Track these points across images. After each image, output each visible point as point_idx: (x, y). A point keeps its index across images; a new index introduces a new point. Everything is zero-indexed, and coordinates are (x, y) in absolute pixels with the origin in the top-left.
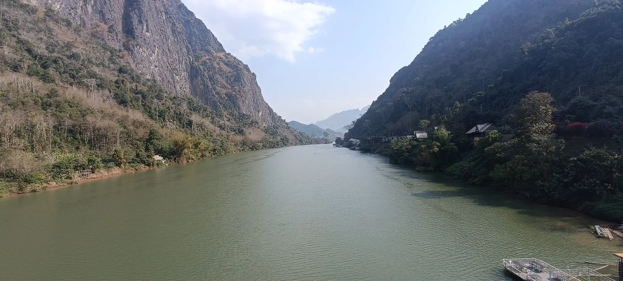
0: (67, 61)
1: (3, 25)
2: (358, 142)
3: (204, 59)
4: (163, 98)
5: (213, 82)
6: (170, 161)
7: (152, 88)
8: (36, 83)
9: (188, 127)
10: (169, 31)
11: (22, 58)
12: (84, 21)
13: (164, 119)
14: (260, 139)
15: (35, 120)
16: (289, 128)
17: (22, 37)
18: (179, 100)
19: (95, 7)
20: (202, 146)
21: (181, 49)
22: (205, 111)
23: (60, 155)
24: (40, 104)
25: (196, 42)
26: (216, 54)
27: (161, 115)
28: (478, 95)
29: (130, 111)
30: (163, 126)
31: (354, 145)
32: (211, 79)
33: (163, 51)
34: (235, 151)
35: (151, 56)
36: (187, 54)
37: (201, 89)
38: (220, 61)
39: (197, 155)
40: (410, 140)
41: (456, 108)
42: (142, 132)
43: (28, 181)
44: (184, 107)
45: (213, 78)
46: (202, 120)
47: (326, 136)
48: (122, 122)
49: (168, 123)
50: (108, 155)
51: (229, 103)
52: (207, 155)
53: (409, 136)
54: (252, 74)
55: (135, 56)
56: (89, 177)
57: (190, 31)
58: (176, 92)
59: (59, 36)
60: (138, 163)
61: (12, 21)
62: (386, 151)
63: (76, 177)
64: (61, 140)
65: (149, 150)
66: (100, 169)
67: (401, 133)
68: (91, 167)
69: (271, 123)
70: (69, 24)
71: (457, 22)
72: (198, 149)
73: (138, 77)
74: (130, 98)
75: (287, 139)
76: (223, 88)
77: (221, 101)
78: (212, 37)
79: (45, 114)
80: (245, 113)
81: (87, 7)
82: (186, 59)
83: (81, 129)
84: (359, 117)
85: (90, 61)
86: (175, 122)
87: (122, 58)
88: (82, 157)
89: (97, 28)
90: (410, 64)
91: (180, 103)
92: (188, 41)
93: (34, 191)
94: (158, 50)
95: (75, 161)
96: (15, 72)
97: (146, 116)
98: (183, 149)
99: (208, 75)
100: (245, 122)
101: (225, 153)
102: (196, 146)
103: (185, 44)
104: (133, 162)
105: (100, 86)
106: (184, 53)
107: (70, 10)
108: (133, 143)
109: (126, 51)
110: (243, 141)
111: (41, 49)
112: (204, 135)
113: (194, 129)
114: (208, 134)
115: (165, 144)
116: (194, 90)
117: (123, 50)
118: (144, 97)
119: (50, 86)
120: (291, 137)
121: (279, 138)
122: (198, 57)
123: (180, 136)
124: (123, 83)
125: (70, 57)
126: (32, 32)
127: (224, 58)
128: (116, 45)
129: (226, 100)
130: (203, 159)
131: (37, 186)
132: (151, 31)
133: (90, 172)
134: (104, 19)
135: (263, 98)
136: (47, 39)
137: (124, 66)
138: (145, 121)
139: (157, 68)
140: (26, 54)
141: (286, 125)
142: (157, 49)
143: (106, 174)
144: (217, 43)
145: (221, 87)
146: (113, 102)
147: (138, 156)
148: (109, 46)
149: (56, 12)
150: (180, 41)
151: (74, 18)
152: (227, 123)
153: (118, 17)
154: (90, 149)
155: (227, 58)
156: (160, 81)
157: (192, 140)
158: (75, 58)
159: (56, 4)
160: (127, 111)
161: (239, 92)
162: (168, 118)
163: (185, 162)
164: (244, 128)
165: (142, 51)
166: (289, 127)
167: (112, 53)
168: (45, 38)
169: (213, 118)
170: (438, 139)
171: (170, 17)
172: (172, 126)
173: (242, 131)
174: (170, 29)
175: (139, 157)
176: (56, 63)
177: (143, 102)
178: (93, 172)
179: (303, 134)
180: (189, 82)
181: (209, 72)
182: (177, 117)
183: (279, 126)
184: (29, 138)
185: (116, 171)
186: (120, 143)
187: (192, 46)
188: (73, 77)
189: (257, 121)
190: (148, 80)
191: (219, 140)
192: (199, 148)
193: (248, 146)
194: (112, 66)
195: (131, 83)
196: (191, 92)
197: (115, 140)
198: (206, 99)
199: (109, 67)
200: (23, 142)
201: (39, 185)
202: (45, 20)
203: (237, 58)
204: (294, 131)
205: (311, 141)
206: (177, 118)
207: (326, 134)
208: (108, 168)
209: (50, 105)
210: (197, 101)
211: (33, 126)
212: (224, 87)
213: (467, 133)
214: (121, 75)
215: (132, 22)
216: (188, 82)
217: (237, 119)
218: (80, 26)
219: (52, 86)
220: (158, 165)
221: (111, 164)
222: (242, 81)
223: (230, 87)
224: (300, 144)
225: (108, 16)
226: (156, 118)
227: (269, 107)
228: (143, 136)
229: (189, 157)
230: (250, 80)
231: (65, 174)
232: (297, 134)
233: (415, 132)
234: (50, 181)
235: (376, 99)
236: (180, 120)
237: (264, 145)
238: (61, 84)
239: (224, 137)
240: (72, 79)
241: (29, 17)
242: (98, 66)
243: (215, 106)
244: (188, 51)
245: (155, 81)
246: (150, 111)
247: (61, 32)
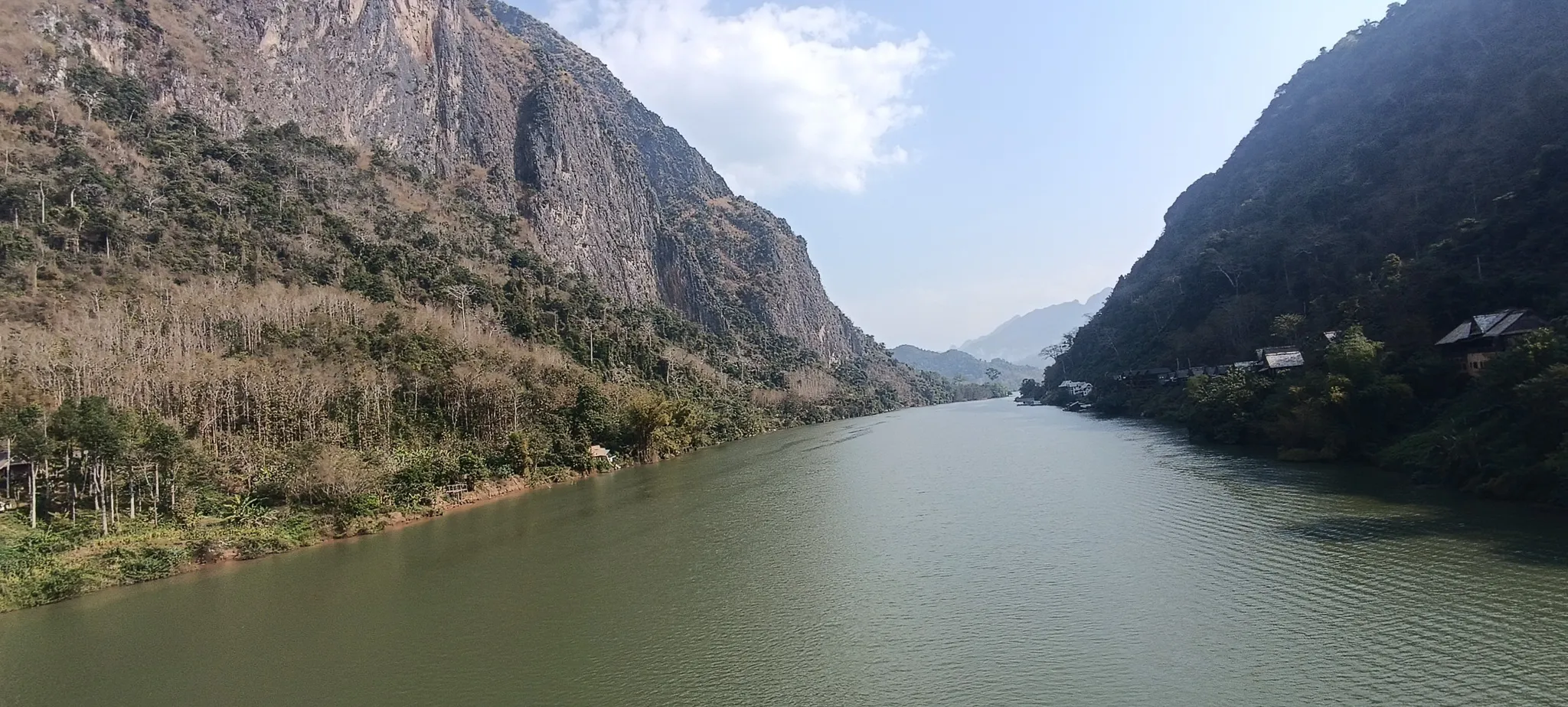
0: (414, 253)
1: (299, 194)
2: (1085, 389)
3: (686, 216)
4: (603, 312)
5: (708, 266)
6: (625, 457)
7: (578, 294)
8: (360, 304)
9: (659, 376)
10: (608, 163)
11: (333, 254)
12: (443, 166)
13: (607, 362)
14: (825, 396)
15: (361, 382)
16: (894, 363)
17: (333, 213)
18: (636, 316)
19: (462, 133)
20: (692, 420)
21: (635, 199)
22: (693, 335)
23: (407, 453)
24: (367, 348)
25: (666, 181)
26: (711, 201)
27: (601, 352)
28: (1463, 229)
29: (536, 348)
30: (605, 378)
31: (1074, 398)
32: (703, 260)
33: (599, 208)
34: (767, 429)
35: (573, 222)
36: (647, 210)
37: (681, 286)
38: (721, 216)
39: (682, 441)
40: (1249, 376)
41: (1391, 274)
42: (562, 394)
43: (352, 512)
44: (648, 330)
45: (708, 257)
46: (688, 358)
47: (992, 379)
48: (522, 373)
49: (615, 371)
50: (496, 449)
51: (746, 314)
52: (704, 441)
53: (1240, 364)
54: (796, 238)
55: (541, 227)
56: (463, 500)
57: (653, 157)
58: (629, 296)
59: (398, 203)
60: (559, 464)
61: (316, 182)
62: (1174, 409)
63: (439, 500)
64: (407, 421)
65: (580, 433)
66: (483, 480)
67: (1215, 355)
68: (465, 476)
69: (849, 353)
70: (415, 175)
71: (1360, 32)
72: (683, 427)
73: (549, 271)
74: (535, 319)
75: (892, 392)
76: (732, 278)
77: (729, 309)
78: (701, 164)
79: (377, 368)
80: (784, 334)
81: (448, 135)
82: (648, 222)
83: (443, 395)
84: (1084, 322)
85: (456, 248)
86: (629, 366)
87: (516, 233)
88: (448, 455)
89: (467, 175)
90: (1221, 167)
91: (639, 322)
92: (648, 179)
93: (362, 532)
94: (589, 207)
95: (435, 464)
96: (321, 286)
97: (568, 357)
98: (652, 429)
99: (696, 253)
100: (787, 355)
101: (745, 434)
102: (679, 418)
103: (643, 188)
104: (549, 464)
105: (476, 299)
106: (643, 208)
107: (417, 146)
108: (546, 419)
109: (523, 219)
110: (785, 401)
111: (367, 235)
112: (694, 392)
113: (671, 380)
114: (702, 389)
115: (612, 419)
116: (666, 289)
117: (517, 218)
118: (563, 315)
119: (386, 308)
120: (901, 387)
121: (871, 390)
122: (672, 214)
123: (643, 397)
124: (520, 289)
125: (417, 245)
126: (350, 201)
127: (730, 209)
128: (502, 207)
129: (739, 306)
130: (696, 449)
131: (369, 522)
132: (573, 168)
133: (465, 487)
134: (480, 158)
135: (825, 294)
136: (376, 211)
137: (520, 250)
138: (568, 367)
139: (587, 248)
140: (339, 245)
141: (887, 358)
142: (586, 206)
143: (495, 491)
144: (712, 177)
145: (726, 277)
146: (500, 331)
147: (557, 447)
148: (490, 212)
149: (391, 153)
150: (633, 183)
151: (424, 162)
152: (746, 361)
153: (506, 148)
154: (462, 437)
155: (737, 208)
156: (595, 276)
157: (669, 406)
158: (428, 245)
159: (391, 138)
160: (531, 350)
161: (769, 284)
162: (614, 358)
163: (657, 459)
164: (784, 371)
165: (556, 214)
166: (896, 361)
167: (496, 225)
168: (373, 210)
169: (712, 351)
170: (1343, 366)
171: (609, 132)
172: (623, 377)
173: (781, 377)
174: (610, 157)
175: (560, 450)
176: (394, 260)
177: (562, 326)
178: (470, 489)
179: (933, 377)
180: (655, 272)
181: (698, 244)
182: (633, 354)
183: (869, 360)
184: (349, 420)
185: (515, 485)
186: (520, 421)
187: (658, 191)
188: (426, 285)
189: (816, 351)
190: (571, 276)
191: (728, 403)
192: (686, 425)
193: (798, 415)
194: (497, 252)
195: (536, 286)
196: (662, 296)
197: (509, 415)
198: (696, 309)
199: (492, 257)
200: (338, 429)
201: (370, 519)
202: (372, 175)
203: (758, 205)
204: (907, 370)
205: (955, 393)
206: (633, 357)
207: (992, 372)
208: (497, 478)
209: (386, 348)
210: (675, 315)
211: (357, 394)
212: (735, 277)
213: (1443, 341)
214: (515, 272)
215: (534, 153)
216: (653, 273)
217: (766, 350)
218: (436, 177)
219: (388, 307)
220: (598, 467)
221: (504, 469)
222: (775, 257)
223: (747, 276)
224: (927, 402)
225: (487, 148)
226: (590, 361)
227: (842, 315)
228: (565, 403)
229: (665, 447)
230: (792, 254)
231: (419, 495)
232: (917, 379)
233: (1259, 352)
234: (390, 511)
235: (1126, 271)
236: (640, 361)
237: (835, 409)
238: (404, 302)
239: (740, 396)
240: (424, 290)
241: (344, 171)
242: (470, 256)
243: (714, 322)
244: (651, 202)
245: (583, 277)
246: (576, 345)
247: (400, 194)
